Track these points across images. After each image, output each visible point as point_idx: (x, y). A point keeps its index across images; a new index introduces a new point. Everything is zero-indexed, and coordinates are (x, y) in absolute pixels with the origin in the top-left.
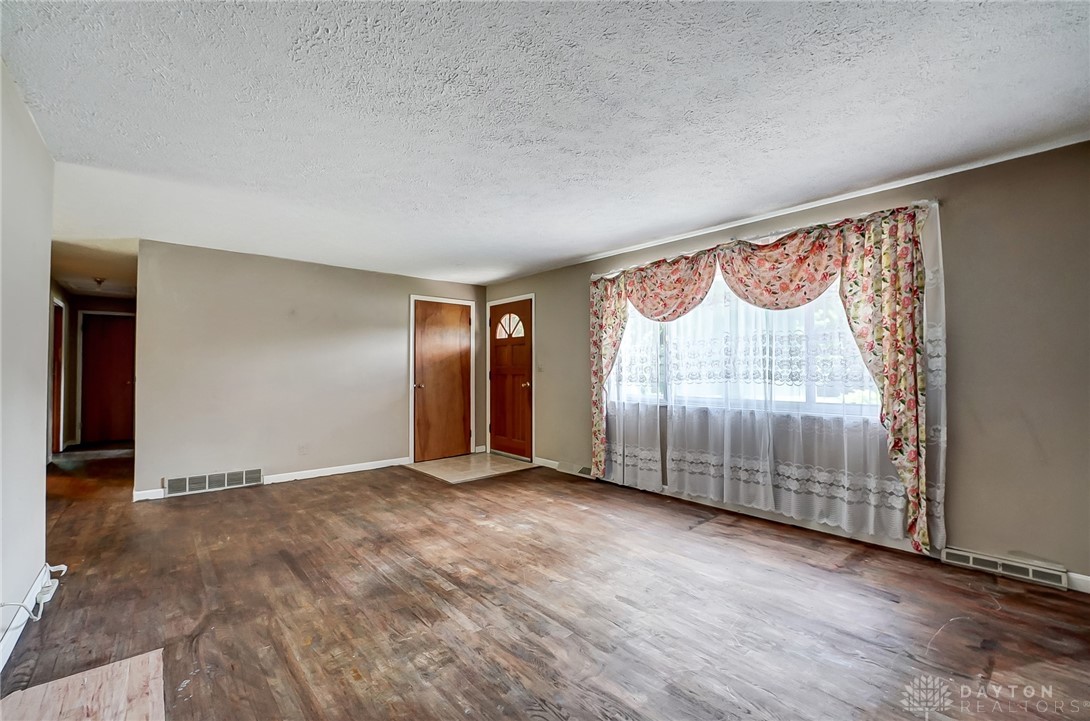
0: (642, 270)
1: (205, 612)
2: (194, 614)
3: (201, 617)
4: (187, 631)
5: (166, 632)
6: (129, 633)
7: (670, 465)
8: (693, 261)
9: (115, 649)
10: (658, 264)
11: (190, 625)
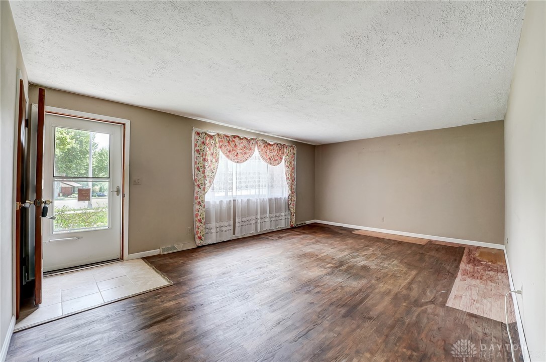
0: (228, 137)
1: (420, 309)
2: (425, 312)
3: (423, 308)
4: (433, 306)
5: (441, 312)
6: (457, 321)
7: (237, 225)
8: (249, 141)
9: (465, 317)
10: (235, 137)
11: (430, 308)
